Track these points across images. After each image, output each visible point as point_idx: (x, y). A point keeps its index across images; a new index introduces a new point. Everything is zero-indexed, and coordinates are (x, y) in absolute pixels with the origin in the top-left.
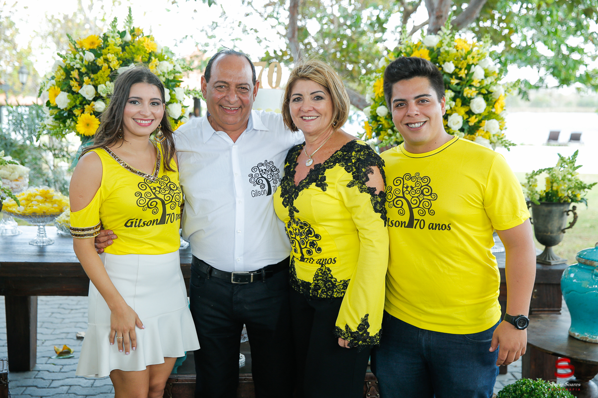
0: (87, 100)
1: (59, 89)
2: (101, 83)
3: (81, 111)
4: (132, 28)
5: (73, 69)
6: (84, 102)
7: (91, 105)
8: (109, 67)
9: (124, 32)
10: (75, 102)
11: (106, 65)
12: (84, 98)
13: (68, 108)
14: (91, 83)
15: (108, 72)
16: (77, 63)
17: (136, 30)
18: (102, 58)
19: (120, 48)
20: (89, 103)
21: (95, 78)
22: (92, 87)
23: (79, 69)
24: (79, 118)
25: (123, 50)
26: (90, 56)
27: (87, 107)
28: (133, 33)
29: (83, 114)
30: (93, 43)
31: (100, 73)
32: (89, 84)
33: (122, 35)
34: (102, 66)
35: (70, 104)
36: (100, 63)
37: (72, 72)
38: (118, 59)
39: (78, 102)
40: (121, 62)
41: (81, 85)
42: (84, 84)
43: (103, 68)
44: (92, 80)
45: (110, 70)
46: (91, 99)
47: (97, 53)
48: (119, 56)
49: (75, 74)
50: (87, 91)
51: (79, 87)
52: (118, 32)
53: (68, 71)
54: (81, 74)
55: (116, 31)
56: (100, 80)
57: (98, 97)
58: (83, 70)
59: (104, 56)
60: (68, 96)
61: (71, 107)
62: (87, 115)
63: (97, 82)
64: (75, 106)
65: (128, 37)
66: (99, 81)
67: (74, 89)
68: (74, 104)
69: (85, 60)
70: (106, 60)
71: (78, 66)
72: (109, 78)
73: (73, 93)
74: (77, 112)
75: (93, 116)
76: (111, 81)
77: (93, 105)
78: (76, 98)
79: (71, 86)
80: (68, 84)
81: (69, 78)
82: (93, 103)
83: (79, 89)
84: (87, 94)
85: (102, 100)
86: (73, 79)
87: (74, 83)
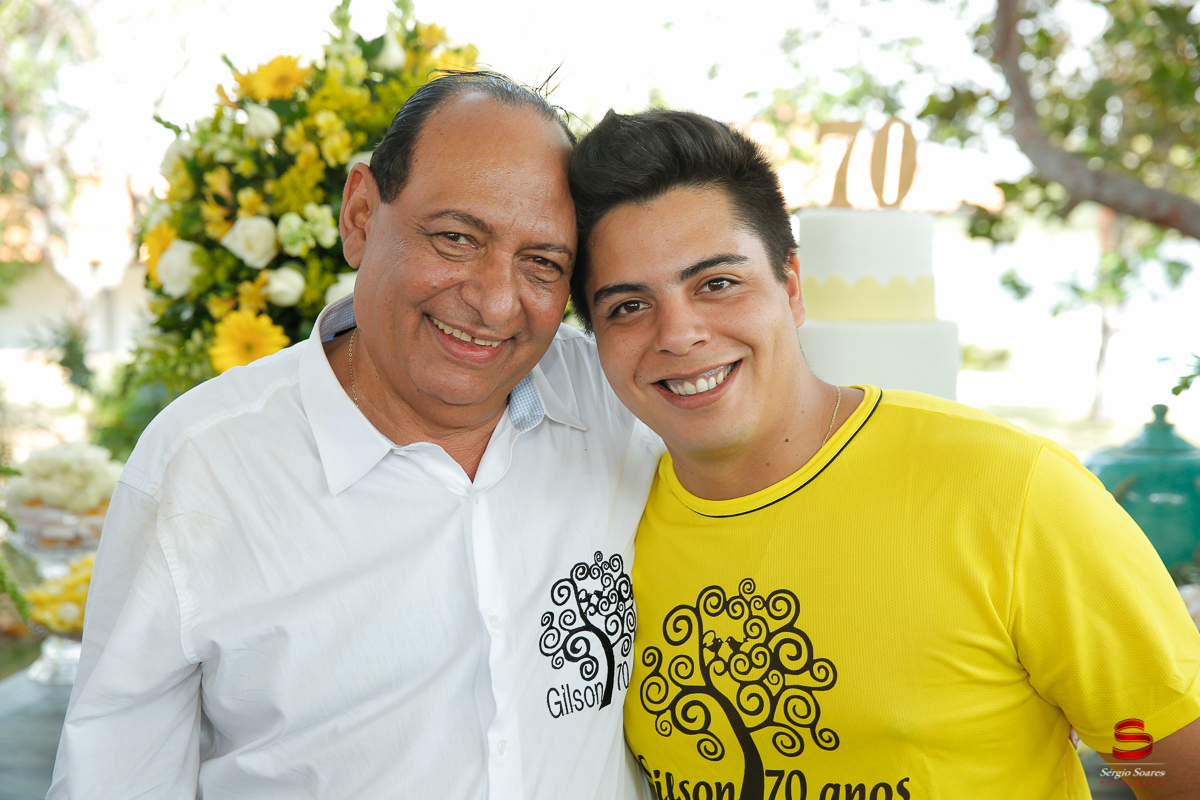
0: (246, 269)
1: (172, 233)
2: (293, 208)
3: (230, 304)
4: (410, 26)
5: (212, 165)
6: (241, 273)
7: (259, 281)
8: (321, 156)
9: (380, 43)
10: (212, 272)
11: (310, 149)
12: (240, 263)
13: (194, 295)
14: (264, 209)
15: (316, 173)
16: (225, 146)
17: (422, 30)
18: (299, 126)
19: (364, 95)
20: (253, 275)
21: (278, 194)
22: (265, 224)
23: (229, 166)
24: (220, 328)
25: (375, 98)
26: (264, 122)
27: (246, 288)
28: (412, 44)
29: (234, 317)
30: (283, 80)
31: (292, 175)
32: (257, 214)
33: (371, 50)
34: (298, 152)
35: (198, 280)
36: (293, 144)
37: (209, 177)
38: (352, 128)
39: (221, 275)
40: (361, 138)
41: (231, 218)
42: (242, 214)
43: (301, 160)
44: (267, 199)
45: (321, 165)
46: (259, 263)
47: (288, 110)
48: (358, 119)
49: (218, 182)
50: (249, 238)
51: (225, 225)
52: (359, 41)
53: (197, 169)
54: (238, 182)
55: (351, 38)
56: (291, 198)
57: (280, 260)
58: (245, 167)
59: (308, 121)
60: (194, 254)
61: (202, 289)
62: (246, 315)
63: (278, 208)
64: (215, 288)
65: (394, 55)
66: (286, 201)
67: (212, 231)
68: (209, 282)
69: (251, 138)
70: (313, 135)
71: (225, 156)
72: (320, 193)
73: (211, 245)
74: (216, 307)
75: (265, 320)
76: (325, 202)
77: (266, 284)
78: (215, 263)
79: (204, 222)
80: (196, 216)
81: (199, 196)
82: (265, 275)
83: (226, 232)
84: (249, 247)
85: (293, 268)
86: (210, 198)
87: (212, 211)
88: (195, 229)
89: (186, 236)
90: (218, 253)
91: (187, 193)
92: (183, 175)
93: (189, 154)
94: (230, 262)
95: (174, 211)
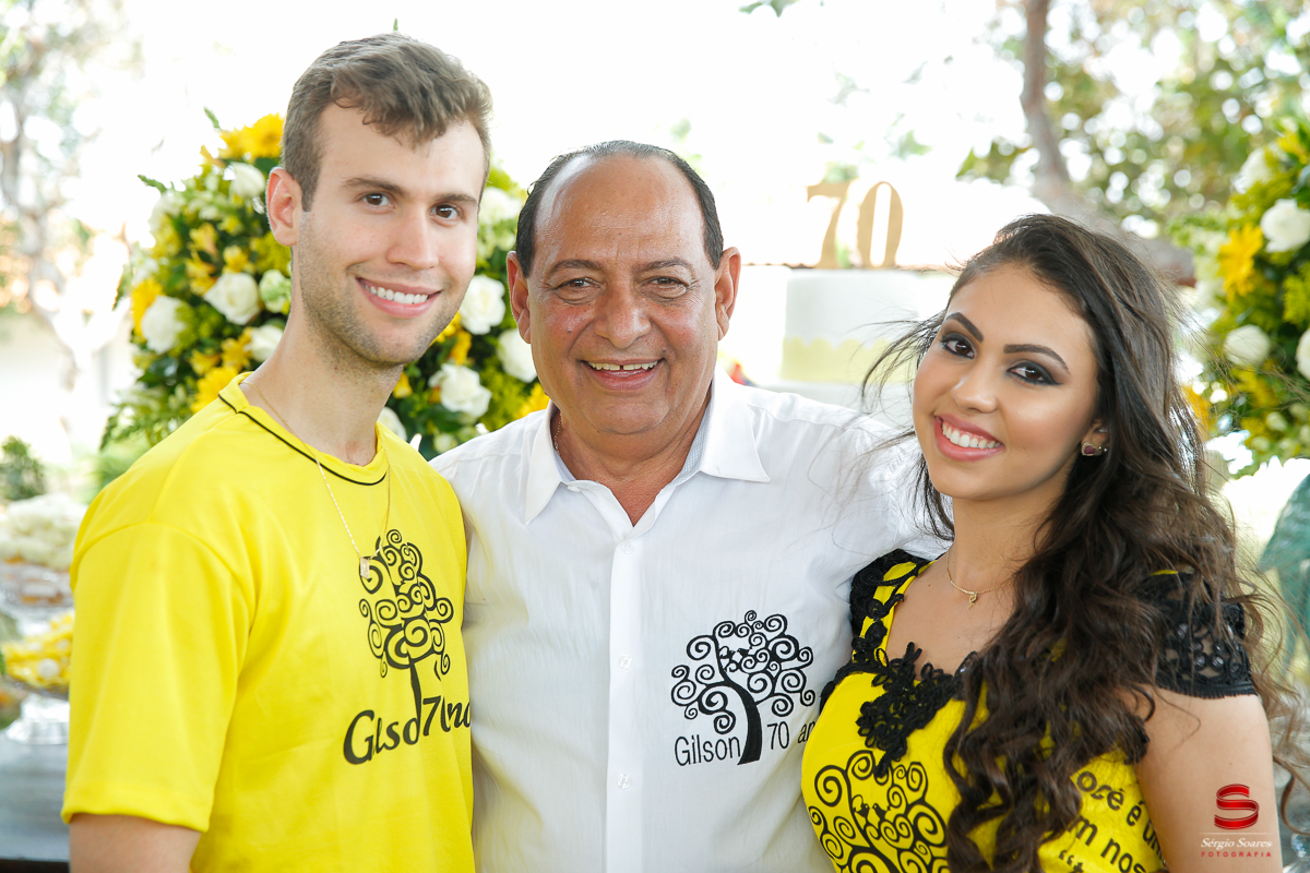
0: (232, 325)
1: (158, 289)
2: (276, 266)
3: (213, 361)
5: (198, 222)
6: (225, 330)
7: (242, 339)
10: (196, 331)
12: (223, 317)
13: (178, 350)
14: (246, 266)
16: (210, 203)
20: (237, 332)
21: (263, 252)
22: (249, 281)
23: (215, 223)
26: (250, 179)
27: (230, 345)
32: (242, 271)
35: (182, 336)
37: (195, 234)
39: (203, 332)
41: (215, 275)
42: (227, 271)
44: (252, 257)
46: (241, 320)
49: (203, 238)
50: (232, 294)
51: (210, 281)
53: (184, 226)
54: (223, 240)
56: (274, 256)
57: (264, 317)
58: (229, 225)
60: (179, 311)
61: (186, 347)
62: (229, 372)
63: (260, 264)
64: (199, 344)
66: (268, 259)
67: (196, 287)
68: (195, 337)
69: (237, 195)
71: (213, 212)
73: (195, 301)
74: (198, 364)
77: (249, 341)
78: (200, 318)
79: (190, 278)
80: (181, 272)
81: (184, 253)
82: (249, 332)
83: (209, 287)
84: (231, 302)
85: (275, 325)
86: (195, 255)
87: (197, 268)
88: (180, 285)
89: (171, 293)
90: (203, 309)
91: (173, 249)
92: (170, 232)
93: (175, 212)
94: (214, 319)
95: (161, 267)
